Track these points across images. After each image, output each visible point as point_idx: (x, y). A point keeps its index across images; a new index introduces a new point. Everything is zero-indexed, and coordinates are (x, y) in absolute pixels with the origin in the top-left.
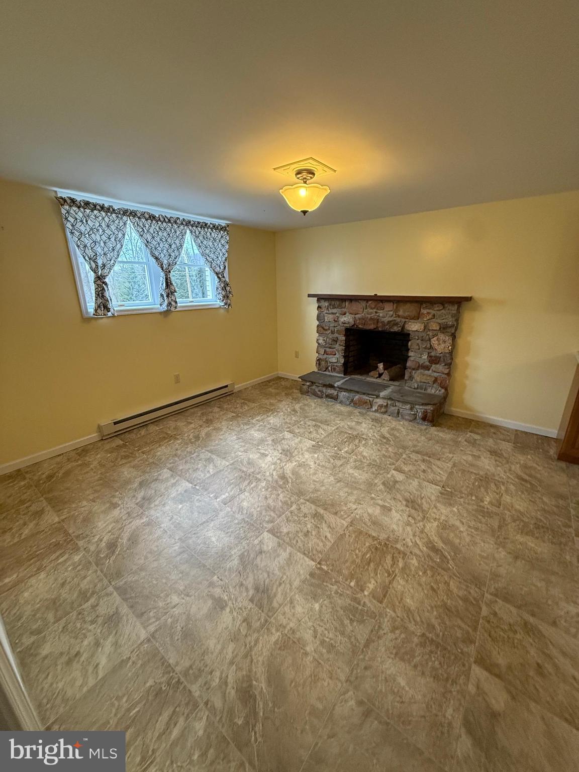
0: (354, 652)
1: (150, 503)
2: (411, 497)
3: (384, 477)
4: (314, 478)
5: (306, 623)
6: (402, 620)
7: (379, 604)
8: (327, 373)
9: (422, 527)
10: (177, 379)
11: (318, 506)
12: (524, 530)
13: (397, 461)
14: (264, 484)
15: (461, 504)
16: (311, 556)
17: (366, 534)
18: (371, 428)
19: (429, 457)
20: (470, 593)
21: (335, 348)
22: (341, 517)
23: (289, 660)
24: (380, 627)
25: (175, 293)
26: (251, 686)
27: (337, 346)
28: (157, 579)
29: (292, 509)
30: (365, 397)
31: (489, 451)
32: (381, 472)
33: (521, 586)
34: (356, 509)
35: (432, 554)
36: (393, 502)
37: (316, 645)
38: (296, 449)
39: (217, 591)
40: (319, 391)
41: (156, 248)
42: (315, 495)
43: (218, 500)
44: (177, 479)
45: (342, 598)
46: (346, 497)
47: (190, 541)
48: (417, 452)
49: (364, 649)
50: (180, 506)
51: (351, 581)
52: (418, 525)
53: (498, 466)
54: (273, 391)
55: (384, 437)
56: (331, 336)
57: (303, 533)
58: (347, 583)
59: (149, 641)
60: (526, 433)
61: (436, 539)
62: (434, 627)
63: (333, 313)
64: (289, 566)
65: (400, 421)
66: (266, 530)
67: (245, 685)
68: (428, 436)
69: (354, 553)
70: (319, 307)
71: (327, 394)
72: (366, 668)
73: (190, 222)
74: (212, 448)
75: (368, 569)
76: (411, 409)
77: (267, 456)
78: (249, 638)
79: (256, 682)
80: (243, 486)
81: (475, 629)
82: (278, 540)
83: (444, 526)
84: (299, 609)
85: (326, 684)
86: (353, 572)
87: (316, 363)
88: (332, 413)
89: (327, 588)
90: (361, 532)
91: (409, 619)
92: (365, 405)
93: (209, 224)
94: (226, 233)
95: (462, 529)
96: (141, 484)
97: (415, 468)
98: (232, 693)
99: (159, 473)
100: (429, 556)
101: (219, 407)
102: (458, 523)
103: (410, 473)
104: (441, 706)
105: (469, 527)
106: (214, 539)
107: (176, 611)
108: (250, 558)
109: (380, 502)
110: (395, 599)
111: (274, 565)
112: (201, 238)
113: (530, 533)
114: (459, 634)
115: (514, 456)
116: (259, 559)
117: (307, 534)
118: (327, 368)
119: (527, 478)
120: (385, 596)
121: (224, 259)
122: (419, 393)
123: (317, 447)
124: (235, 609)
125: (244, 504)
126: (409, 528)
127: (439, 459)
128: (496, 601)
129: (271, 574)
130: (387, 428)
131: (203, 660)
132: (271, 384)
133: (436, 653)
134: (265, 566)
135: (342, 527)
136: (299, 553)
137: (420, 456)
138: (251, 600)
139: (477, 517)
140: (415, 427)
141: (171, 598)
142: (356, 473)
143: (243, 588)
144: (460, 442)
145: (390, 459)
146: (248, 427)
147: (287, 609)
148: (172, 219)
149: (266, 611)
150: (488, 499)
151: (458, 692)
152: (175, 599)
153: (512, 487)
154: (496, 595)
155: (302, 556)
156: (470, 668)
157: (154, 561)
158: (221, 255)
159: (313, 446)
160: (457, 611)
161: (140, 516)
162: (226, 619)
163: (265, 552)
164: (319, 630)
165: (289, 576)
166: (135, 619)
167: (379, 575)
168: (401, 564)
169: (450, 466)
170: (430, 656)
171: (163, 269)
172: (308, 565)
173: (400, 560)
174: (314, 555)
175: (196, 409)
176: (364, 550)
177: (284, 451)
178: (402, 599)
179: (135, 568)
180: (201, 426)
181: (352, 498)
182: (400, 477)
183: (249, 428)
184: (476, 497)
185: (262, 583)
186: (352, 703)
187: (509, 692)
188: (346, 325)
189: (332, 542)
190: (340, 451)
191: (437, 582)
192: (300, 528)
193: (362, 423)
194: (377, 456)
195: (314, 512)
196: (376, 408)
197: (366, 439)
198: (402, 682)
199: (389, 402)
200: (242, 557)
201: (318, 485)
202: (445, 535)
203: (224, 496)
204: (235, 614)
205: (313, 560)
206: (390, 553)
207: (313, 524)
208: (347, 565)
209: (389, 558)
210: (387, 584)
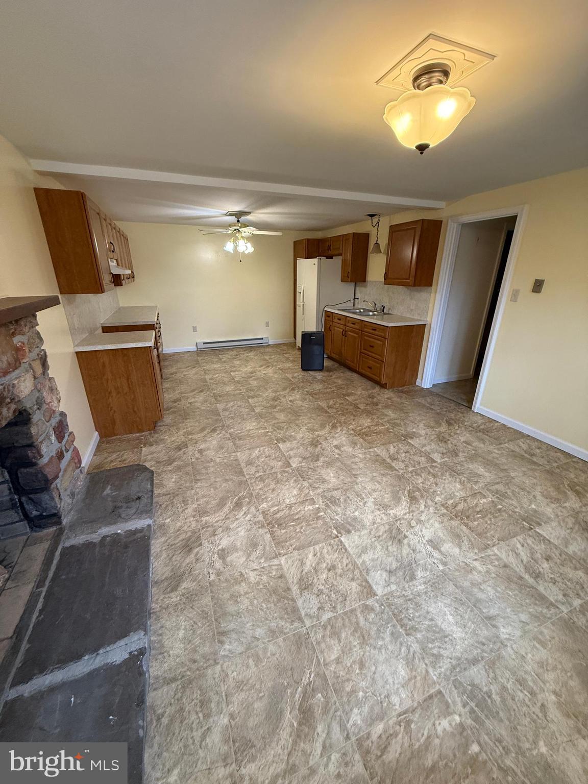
16: (341, 545)
39: (437, 555)
51: (322, 515)
61: (225, 509)
64: (366, 547)
69: (302, 530)
75: (302, 516)
82: (367, 577)
86: (315, 519)
89: (343, 519)
108: (403, 572)
111: (380, 553)
116: (394, 566)
120: (307, 500)
124: (420, 536)
129: (385, 547)
134: (389, 556)
136: (351, 553)
138: (406, 537)
143: (413, 548)
155: (349, 549)
163: (386, 570)
165: (369, 538)
167: (298, 510)
172: (348, 540)
174: (338, 545)
176: (291, 529)
178: (298, 495)
185: (394, 545)
189: (312, 548)
205: (341, 542)
206: (273, 517)
207: (317, 576)
208: (316, 526)
209: (278, 515)
210: (298, 504)
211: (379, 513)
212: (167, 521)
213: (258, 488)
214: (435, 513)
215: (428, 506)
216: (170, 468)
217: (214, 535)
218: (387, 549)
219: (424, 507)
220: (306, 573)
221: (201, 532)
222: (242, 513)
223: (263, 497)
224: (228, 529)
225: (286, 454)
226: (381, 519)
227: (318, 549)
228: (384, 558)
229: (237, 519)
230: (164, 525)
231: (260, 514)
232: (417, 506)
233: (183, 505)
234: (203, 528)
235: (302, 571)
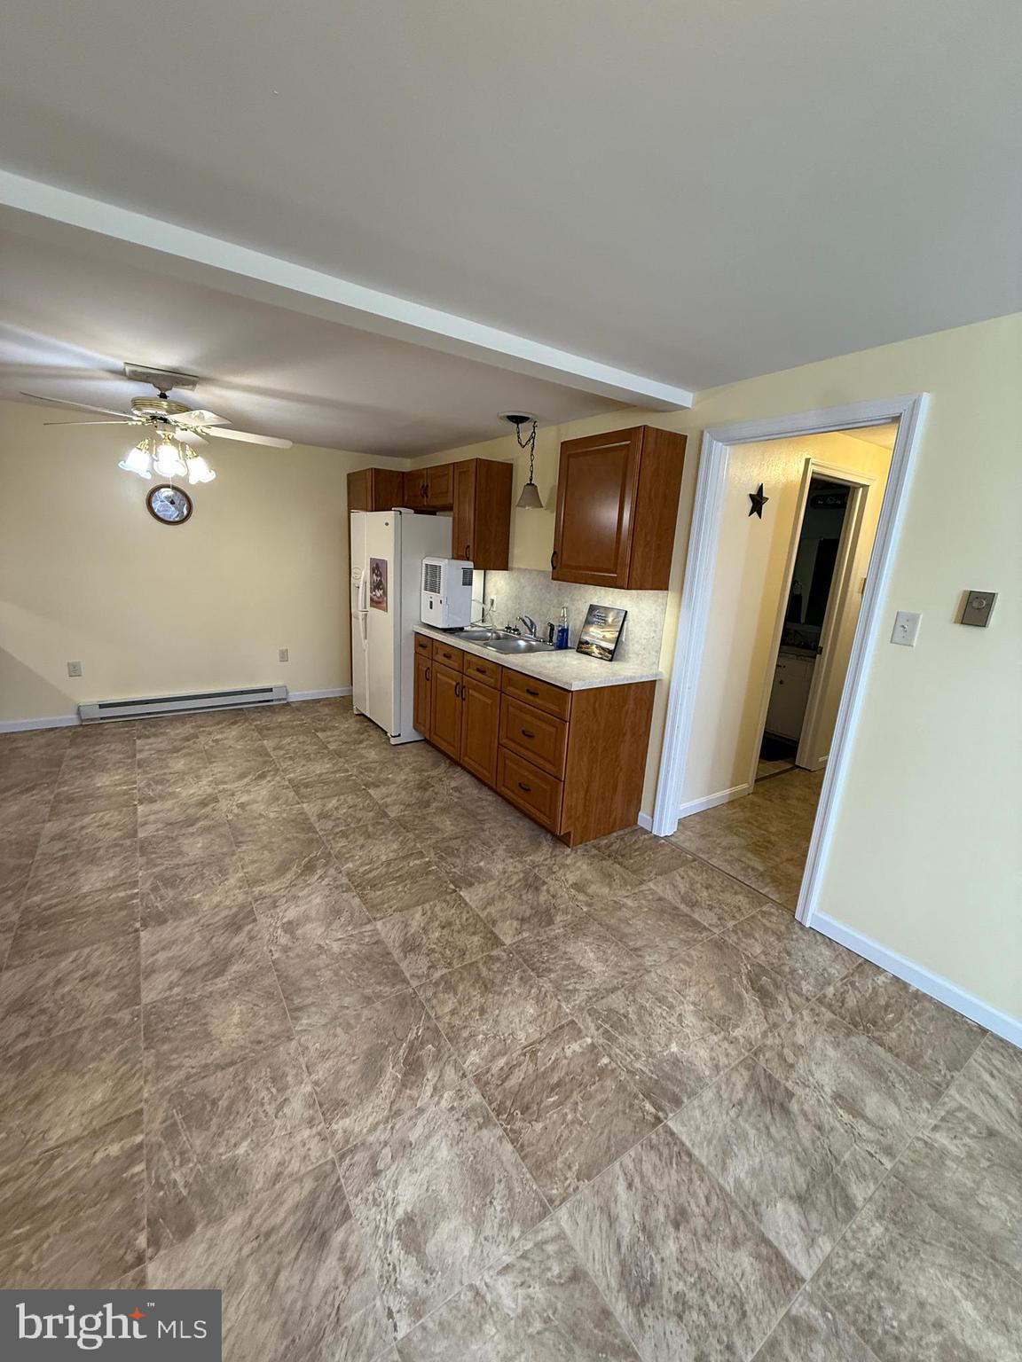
7: (576, 1022)
16: (675, 1144)
20: (435, 993)
24: (590, 998)
35: (427, 1060)
51: (606, 1065)
58: (614, 1065)
64: (727, 1137)
69: (578, 1115)
75: (567, 1074)
78: (777, 1042)
79: (755, 1000)
84: (703, 1053)
86: (597, 1079)
89: (652, 1068)
108: (824, 1194)
110: (547, 1019)
111: (760, 1150)
116: (801, 1181)
120: (562, 1027)
124: (815, 1087)
129: (763, 1129)
131: (834, 1037)
134: (781, 1154)
136: (704, 1162)
138: (789, 1093)
143: (815, 1121)
147: (723, 1060)
149: (760, 1070)
155: (696, 1152)
162: (825, 1078)
163: (791, 1197)
165: (724, 1112)
167: (553, 1058)
168: (502, 1062)
172: (684, 1125)
174: (668, 1144)
176: (554, 1115)
178: (539, 1016)
185: (778, 1120)
189: (617, 1164)
204: (811, 1080)
205: (672, 1134)
206: (504, 1090)
207: (658, 1253)
208: (604, 1096)
209: (513, 1082)
210: (547, 1041)
211: (715, 1038)
212: (241, 1150)
213: (447, 1010)
214: (815, 1022)
215: (798, 1007)
216: (221, 984)
217: (376, 1174)
218: (769, 1134)
219: (789, 1011)
220: (630, 1249)
221: (341, 1172)
222: (429, 1090)
223: (465, 1034)
224: (405, 1146)
225: (483, 915)
226: (727, 1055)
227: (631, 1166)
228: (774, 1163)
229: (421, 1111)
230: (234, 1165)
231: (470, 1085)
232: (778, 1011)
233: (274, 1090)
234: (342, 1157)
235: (619, 1246)
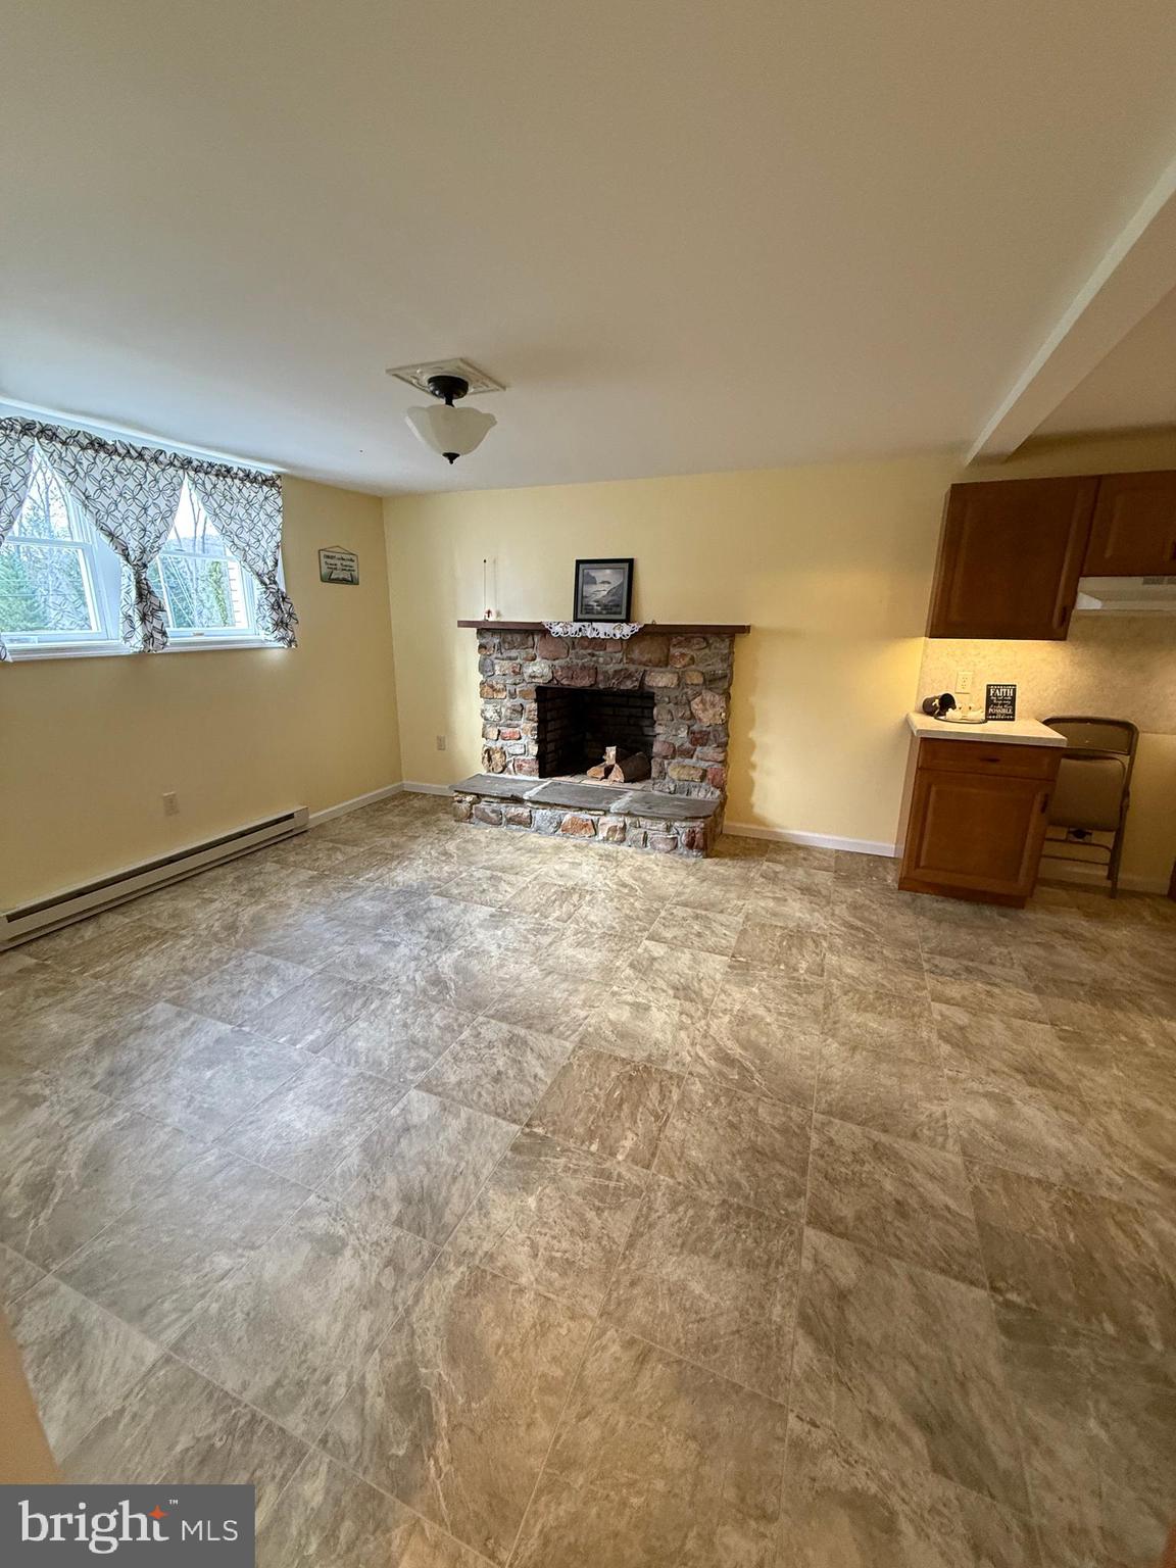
0: (609, 1263)
1: (130, 1081)
2: (682, 980)
3: (632, 954)
4: (501, 974)
5: (513, 1236)
6: (687, 1188)
7: (645, 1171)
8: (506, 775)
9: (705, 1027)
10: (171, 806)
11: (515, 1023)
12: (862, 1006)
13: (651, 924)
14: (397, 1001)
15: (764, 980)
16: (510, 1116)
17: (610, 1056)
18: (599, 872)
19: (706, 910)
20: (791, 1118)
21: (518, 726)
22: (561, 1036)
23: (489, 1312)
24: (650, 1208)
25: (160, 614)
26: (416, 1378)
27: (522, 722)
28: (170, 1232)
29: (462, 1037)
30: (584, 816)
31: (799, 889)
32: (626, 946)
33: (864, 1091)
34: (586, 1018)
35: (726, 1069)
36: (651, 995)
37: (537, 1270)
38: (457, 925)
39: (321, 1224)
40: (493, 811)
41: (108, 513)
42: (506, 1004)
43: (298, 1046)
44: (192, 1019)
45: (579, 1176)
46: (567, 999)
47: (244, 1140)
48: (685, 905)
49: (627, 1253)
50: (209, 1074)
51: (591, 1144)
52: (698, 1025)
53: (814, 911)
54: (396, 819)
55: (625, 885)
56: (508, 703)
57: (489, 1078)
58: (585, 1148)
59: (168, 1360)
60: (852, 853)
61: (729, 1044)
62: (739, 1186)
63: (510, 659)
64: (468, 1143)
65: (649, 854)
66: (413, 1086)
67: (402, 1382)
68: (700, 874)
69: (591, 1094)
70: (482, 647)
71: (508, 816)
72: (633, 1284)
73: (190, 462)
74: (272, 945)
75: (619, 1117)
76: (668, 829)
77: (396, 945)
78: (402, 1293)
79: (427, 1368)
80: (351, 1011)
81: (804, 1173)
82: (440, 1099)
83: (742, 1019)
84: (498, 1215)
85: (564, 1331)
86: (592, 1127)
87: (483, 758)
88: (523, 851)
89: (547, 1166)
90: (599, 1056)
91: (699, 1182)
92: (583, 832)
93: (235, 470)
94: (274, 491)
95: (768, 1020)
96: (100, 1044)
97: (684, 931)
98: (377, 1404)
99: (144, 1013)
100: (720, 1073)
101: (277, 862)
102: (761, 1011)
103: (675, 941)
104: (762, 1307)
105: (780, 1014)
106: (298, 1125)
107: (228, 1284)
108: (385, 1145)
109: (630, 998)
110: (672, 1155)
111: (438, 1147)
112: (218, 497)
113: (870, 1008)
114: (780, 1188)
115: (838, 892)
116: (404, 1142)
117: (498, 1078)
118: (505, 767)
119: (859, 924)
120: (653, 1155)
121: (273, 544)
122: (679, 799)
123: (500, 916)
124: (364, 1248)
125: (359, 1044)
126: (683, 1034)
127: (722, 912)
128: (830, 1122)
129: (433, 1166)
130: (629, 868)
131: (305, 1361)
132: (388, 807)
133: (748, 1226)
134: (419, 1153)
135: (563, 1053)
136: (485, 1116)
137: (689, 910)
138: (399, 1222)
139: (790, 997)
140: (677, 862)
141: (212, 1262)
142: (580, 954)
143: (376, 1205)
144: (753, 878)
145: (638, 922)
146: (350, 894)
147: (474, 1221)
148: (146, 452)
149: (430, 1234)
150: (804, 965)
151: (787, 1277)
152: (223, 1261)
153: (838, 941)
154: (829, 1113)
155: (493, 1119)
156: (801, 1234)
157: (158, 1197)
158: (266, 536)
159: (492, 916)
160: (773, 1151)
161: (110, 1111)
162: (347, 1270)
163: (415, 1127)
164: (541, 1243)
165: (470, 1161)
166: (125, 1326)
167: (639, 1122)
168: (675, 1097)
169: (741, 921)
170: (738, 1233)
171: (127, 560)
172: (507, 1133)
173: (674, 1089)
174: (515, 1113)
175: (220, 871)
176: (608, 1085)
177: (432, 931)
178: (682, 1153)
179: (108, 1223)
180: (238, 904)
181: (577, 1000)
182: (659, 950)
183: (353, 896)
184: (786, 965)
185: (417, 1185)
186: (615, 1348)
187: (862, 1254)
188: (536, 680)
189: (549, 1082)
190: (546, 918)
191: (737, 1113)
192: (482, 1069)
193: (580, 864)
194: (614, 918)
195: (507, 1035)
196: (605, 835)
197: (592, 892)
198: (697, 1287)
199: (628, 821)
200: (366, 1147)
201: (510, 986)
202: (743, 1034)
203: (311, 1038)
204: (366, 1257)
205: (514, 1121)
206: (656, 1081)
207: (508, 1058)
208: (580, 1117)
209: (654, 1090)
210: (656, 1133)
